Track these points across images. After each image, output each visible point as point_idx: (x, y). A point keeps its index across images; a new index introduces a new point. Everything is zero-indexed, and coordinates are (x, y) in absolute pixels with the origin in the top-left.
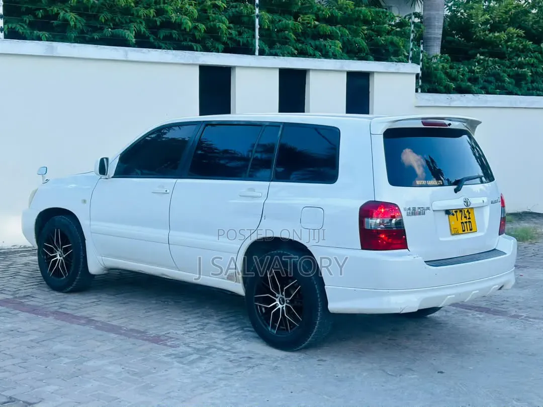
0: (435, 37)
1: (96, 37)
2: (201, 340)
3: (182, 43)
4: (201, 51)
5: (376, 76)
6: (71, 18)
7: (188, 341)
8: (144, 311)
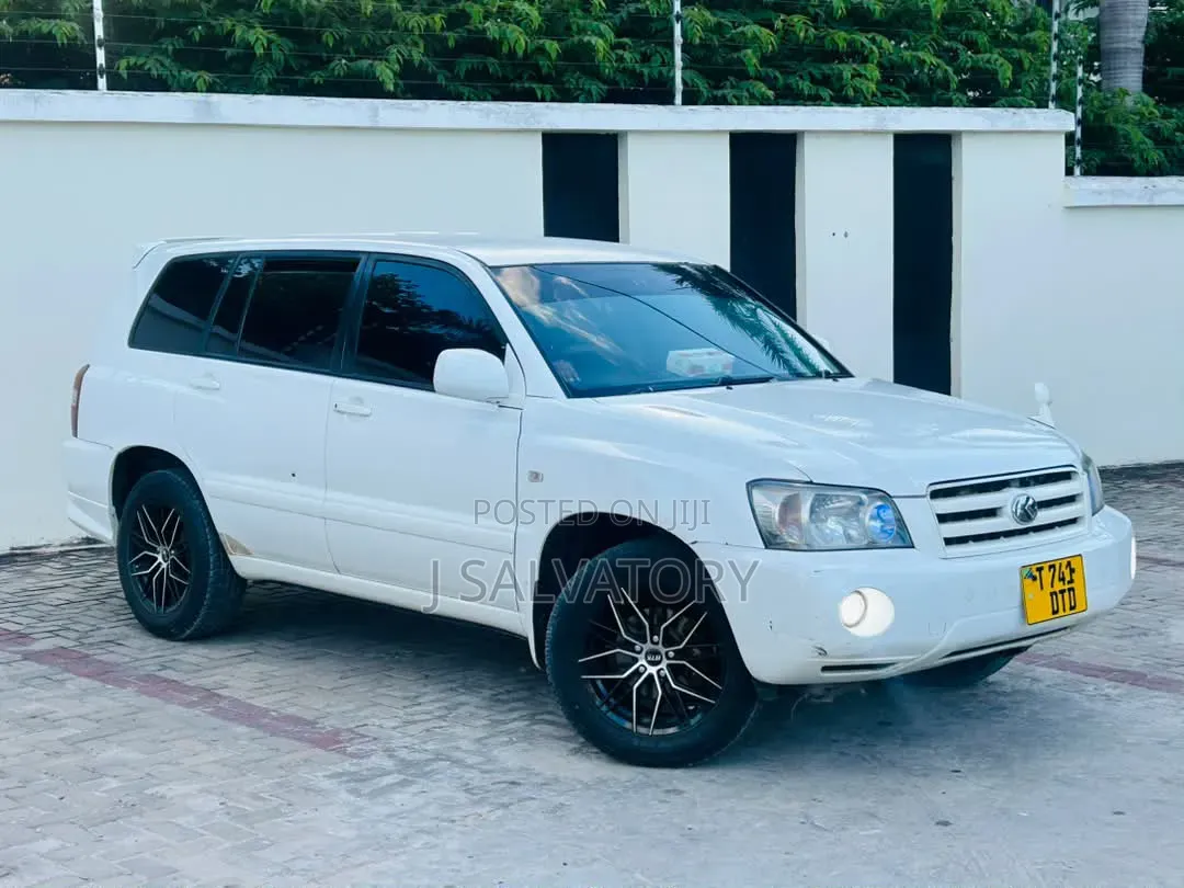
0: (1127, 48)
1: (316, 80)
2: (425, 742)
3: (512, 84)
4: (553, 100)
5: (965, 140)
6: (257, 39)
7: (394, 744)
8: (339, 675)
